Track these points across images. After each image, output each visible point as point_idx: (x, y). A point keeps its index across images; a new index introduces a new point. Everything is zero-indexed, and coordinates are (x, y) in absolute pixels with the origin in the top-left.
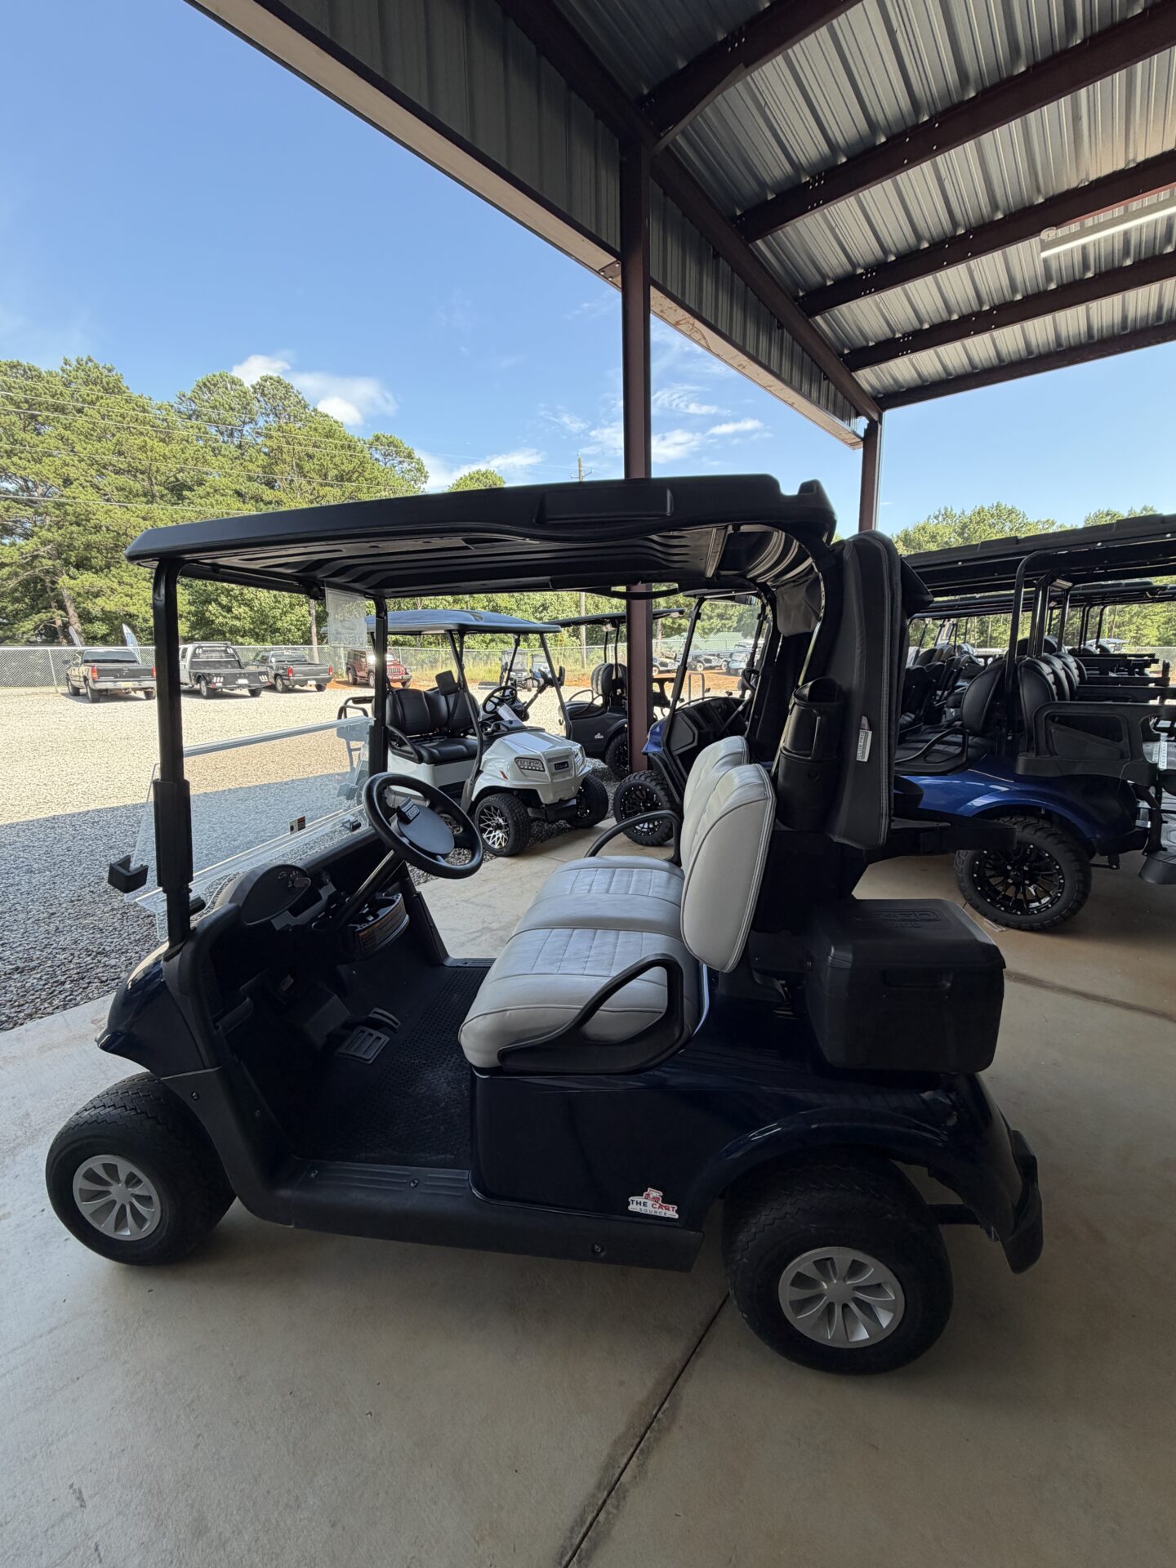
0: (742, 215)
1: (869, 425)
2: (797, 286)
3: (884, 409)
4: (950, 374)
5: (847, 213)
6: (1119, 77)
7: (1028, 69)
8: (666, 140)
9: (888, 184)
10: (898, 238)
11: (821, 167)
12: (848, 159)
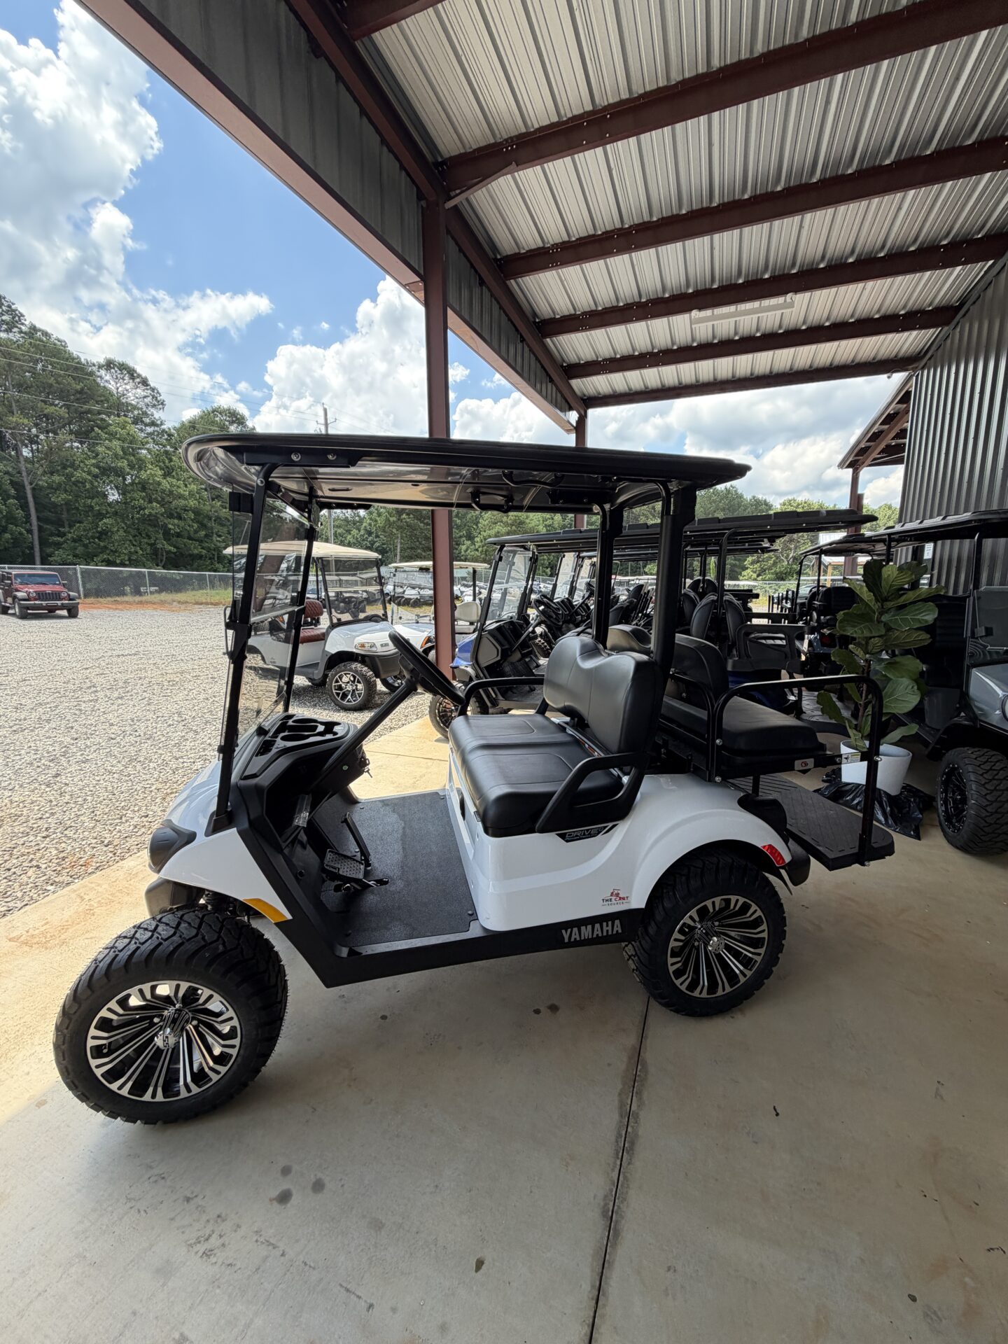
0: (501, 259)
1: (579, 418)
2: (535, 314)
3: (588, 408)
4: (631, 391)
5: (573, 274)
6: (736, 232)
7: (687, 213)
8: (455, 200)
9: (601, 262)
10: (605, 297)
11: (558, 240)
12: (577, 239)
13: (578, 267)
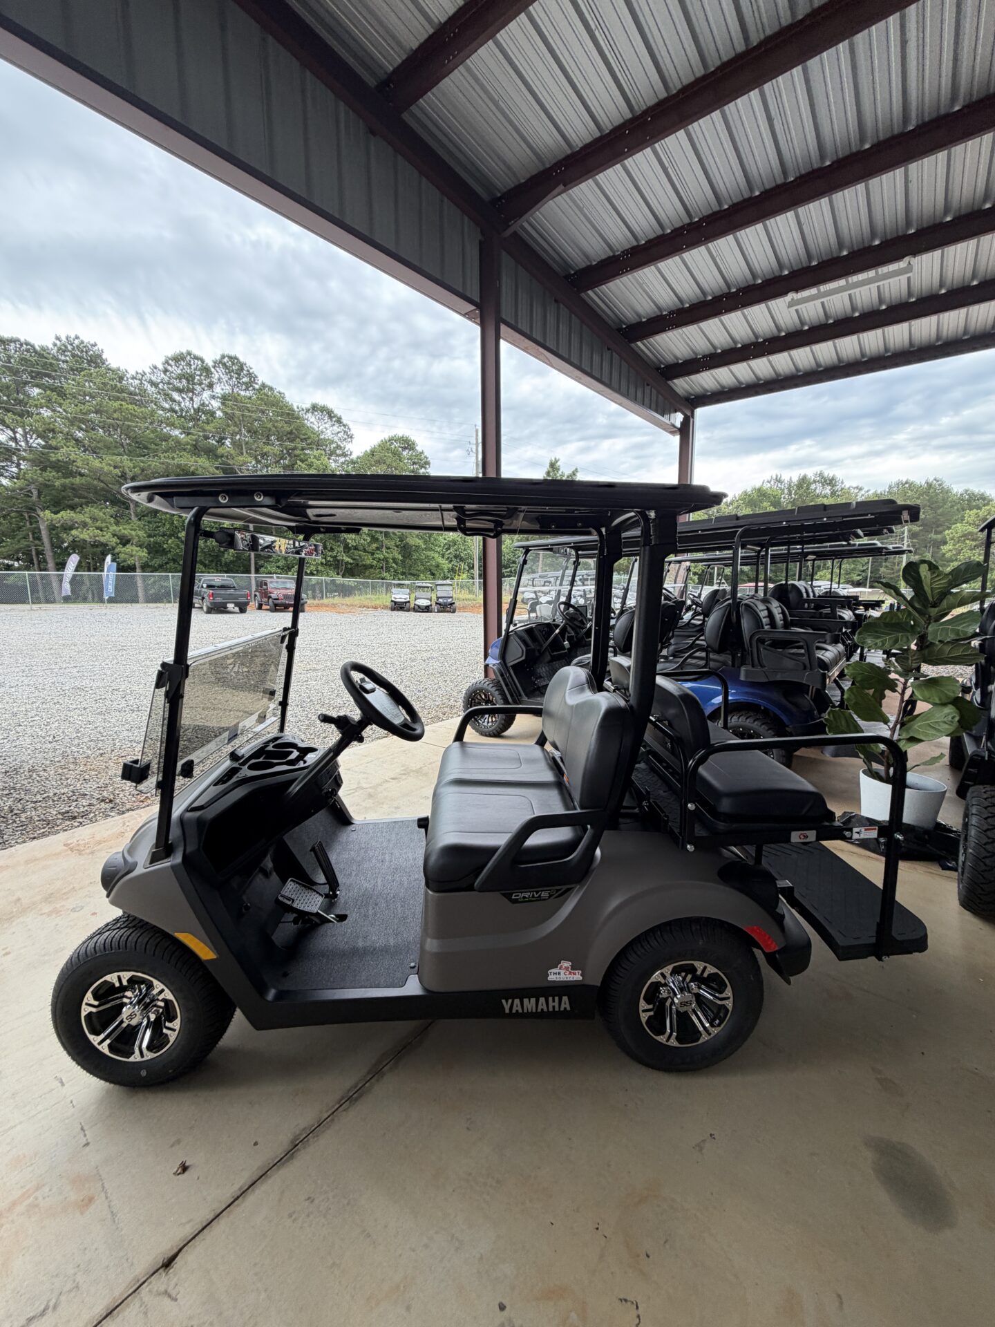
0: (575, 273)
1: (684, 419)
2: (622, 322)
3: (696, 407)
4: (742, 383)
5: (650, 275)
6: (824, 201)
7: (762, 193)
8: (515, 227)
9: (677, 258)
10: (688, 292)
11: (628, 246)
12: (646, 242)
13: (653, 267)
